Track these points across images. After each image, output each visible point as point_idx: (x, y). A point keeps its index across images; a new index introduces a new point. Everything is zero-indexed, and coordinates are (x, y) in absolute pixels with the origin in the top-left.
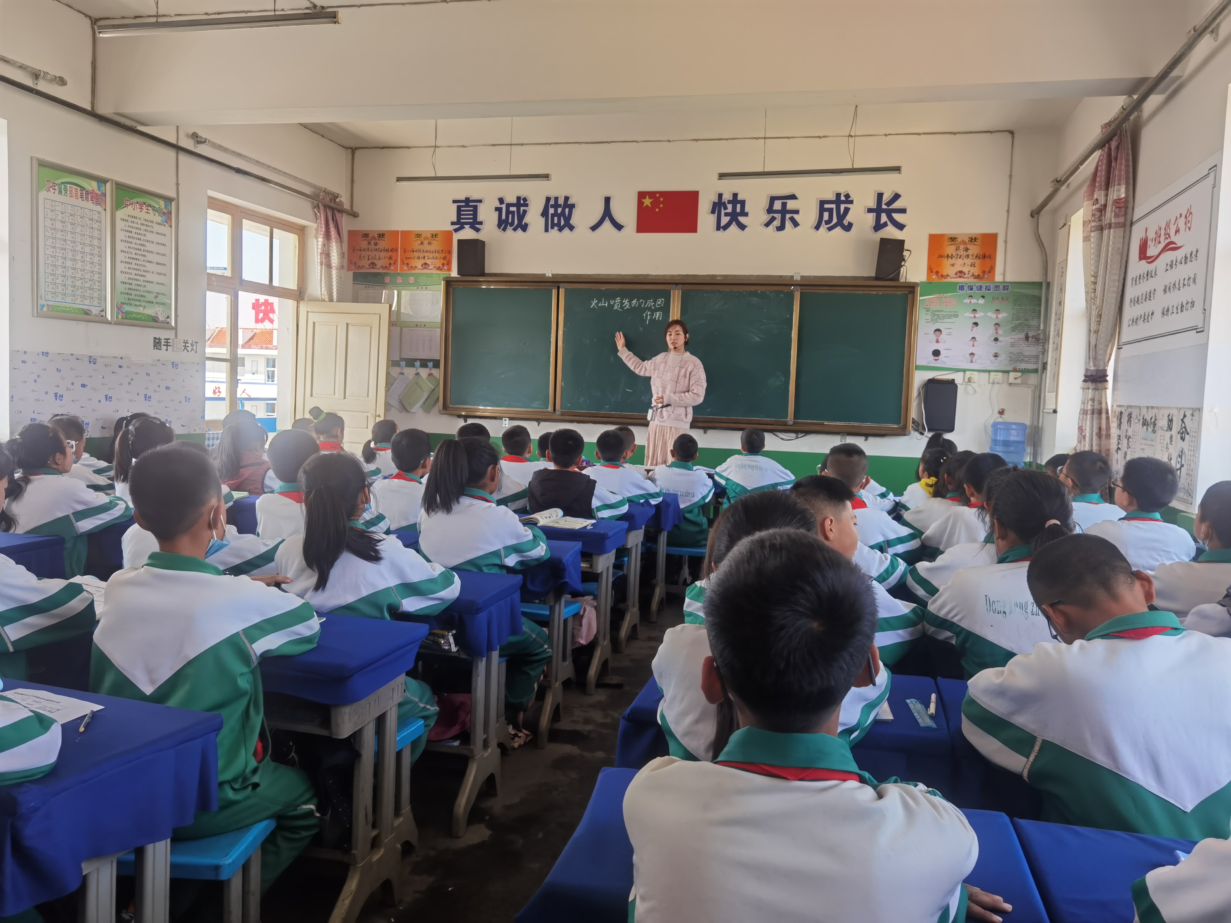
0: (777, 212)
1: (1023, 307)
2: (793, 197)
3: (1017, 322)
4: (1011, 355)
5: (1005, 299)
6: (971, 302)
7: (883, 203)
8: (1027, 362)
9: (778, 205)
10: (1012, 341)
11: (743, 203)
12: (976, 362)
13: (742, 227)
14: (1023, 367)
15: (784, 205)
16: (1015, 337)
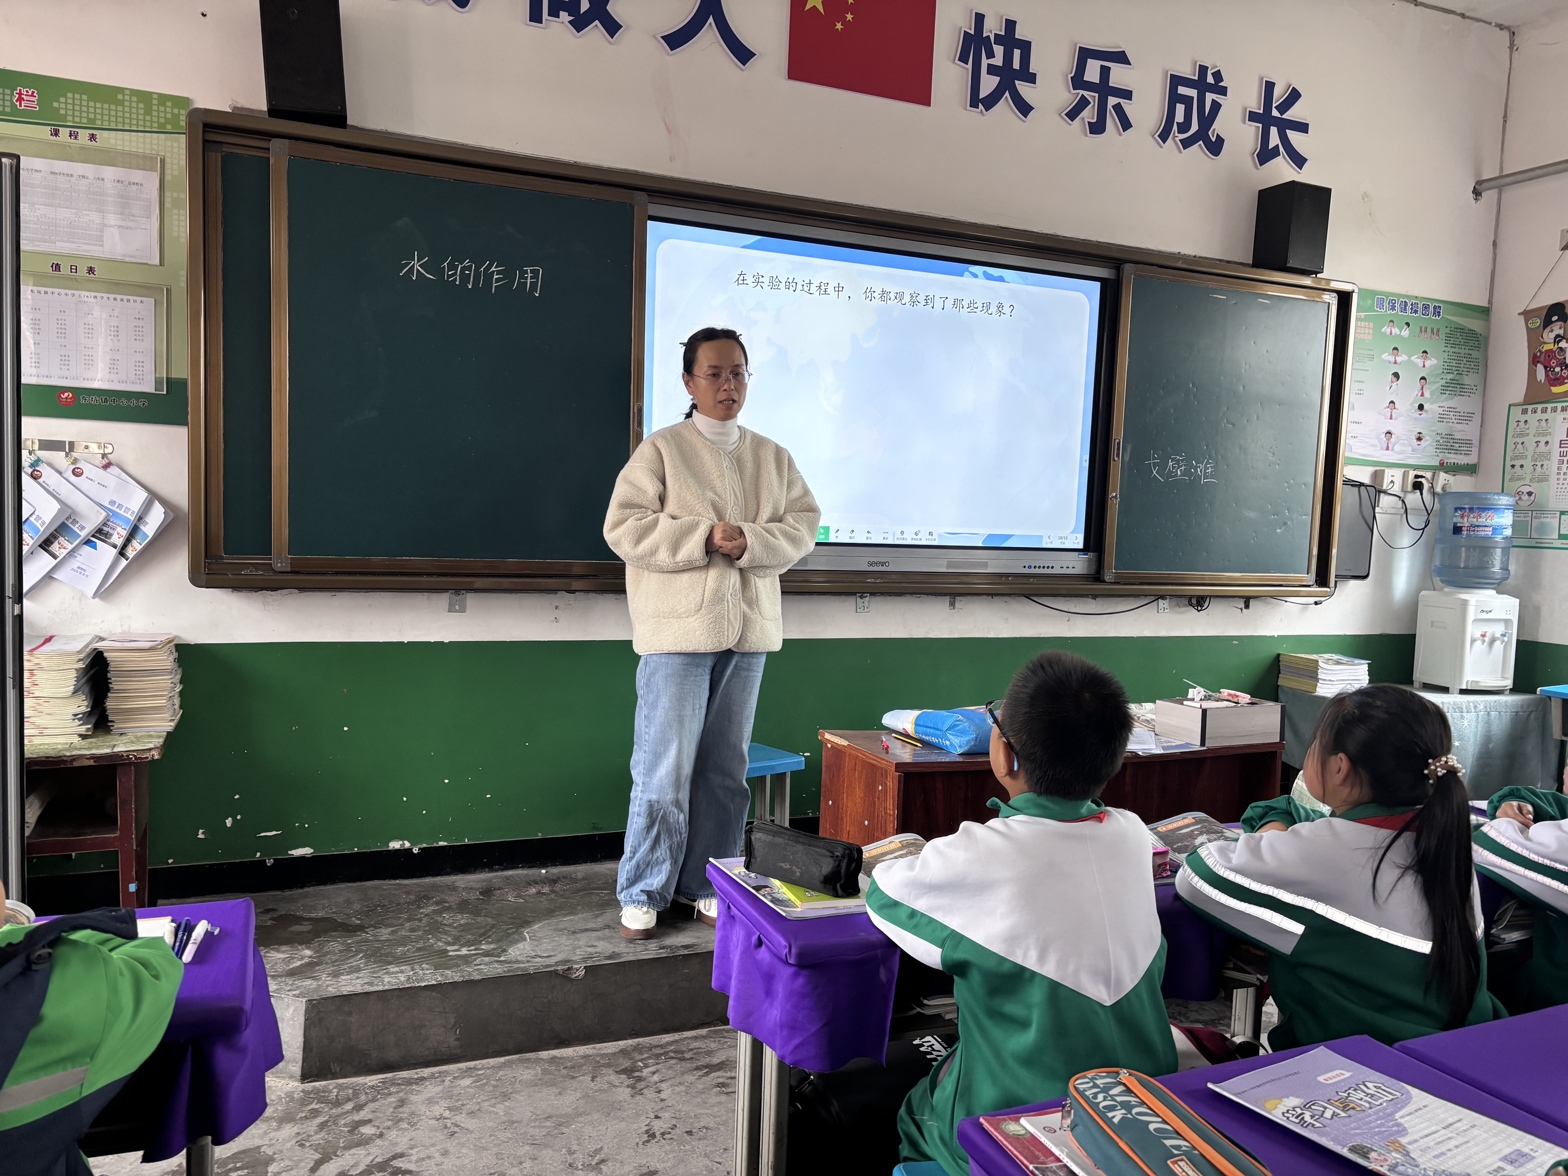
0: (1089, 86)
1: (1457, 350)
2: (1121, 58)
3: (1450, 376)
4: (1439, 438)
5: (1435, 331)
6: (1391, 333)
7: (1274, 105)
8: (1457, 452)
9: (1092, 72)
10: (1441, 410)
11: (1026, 47)
12: (1393, 450)
13: (1024, 108)
14: (1452, 461)
15: (1105, 72)
16: (1446, 404)
